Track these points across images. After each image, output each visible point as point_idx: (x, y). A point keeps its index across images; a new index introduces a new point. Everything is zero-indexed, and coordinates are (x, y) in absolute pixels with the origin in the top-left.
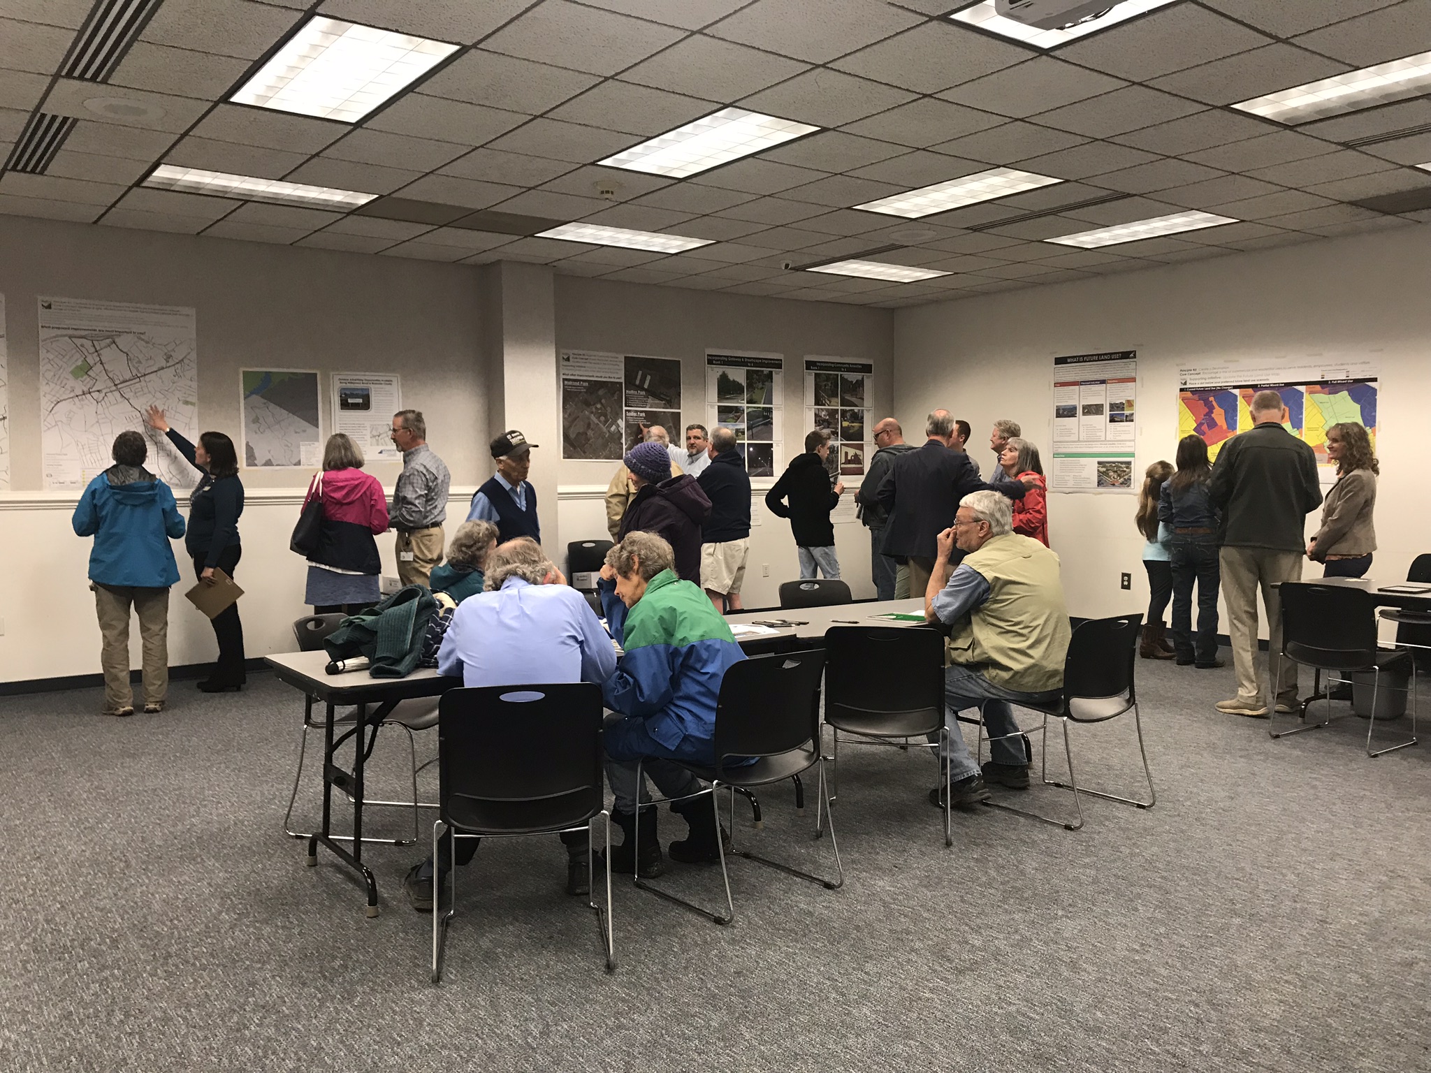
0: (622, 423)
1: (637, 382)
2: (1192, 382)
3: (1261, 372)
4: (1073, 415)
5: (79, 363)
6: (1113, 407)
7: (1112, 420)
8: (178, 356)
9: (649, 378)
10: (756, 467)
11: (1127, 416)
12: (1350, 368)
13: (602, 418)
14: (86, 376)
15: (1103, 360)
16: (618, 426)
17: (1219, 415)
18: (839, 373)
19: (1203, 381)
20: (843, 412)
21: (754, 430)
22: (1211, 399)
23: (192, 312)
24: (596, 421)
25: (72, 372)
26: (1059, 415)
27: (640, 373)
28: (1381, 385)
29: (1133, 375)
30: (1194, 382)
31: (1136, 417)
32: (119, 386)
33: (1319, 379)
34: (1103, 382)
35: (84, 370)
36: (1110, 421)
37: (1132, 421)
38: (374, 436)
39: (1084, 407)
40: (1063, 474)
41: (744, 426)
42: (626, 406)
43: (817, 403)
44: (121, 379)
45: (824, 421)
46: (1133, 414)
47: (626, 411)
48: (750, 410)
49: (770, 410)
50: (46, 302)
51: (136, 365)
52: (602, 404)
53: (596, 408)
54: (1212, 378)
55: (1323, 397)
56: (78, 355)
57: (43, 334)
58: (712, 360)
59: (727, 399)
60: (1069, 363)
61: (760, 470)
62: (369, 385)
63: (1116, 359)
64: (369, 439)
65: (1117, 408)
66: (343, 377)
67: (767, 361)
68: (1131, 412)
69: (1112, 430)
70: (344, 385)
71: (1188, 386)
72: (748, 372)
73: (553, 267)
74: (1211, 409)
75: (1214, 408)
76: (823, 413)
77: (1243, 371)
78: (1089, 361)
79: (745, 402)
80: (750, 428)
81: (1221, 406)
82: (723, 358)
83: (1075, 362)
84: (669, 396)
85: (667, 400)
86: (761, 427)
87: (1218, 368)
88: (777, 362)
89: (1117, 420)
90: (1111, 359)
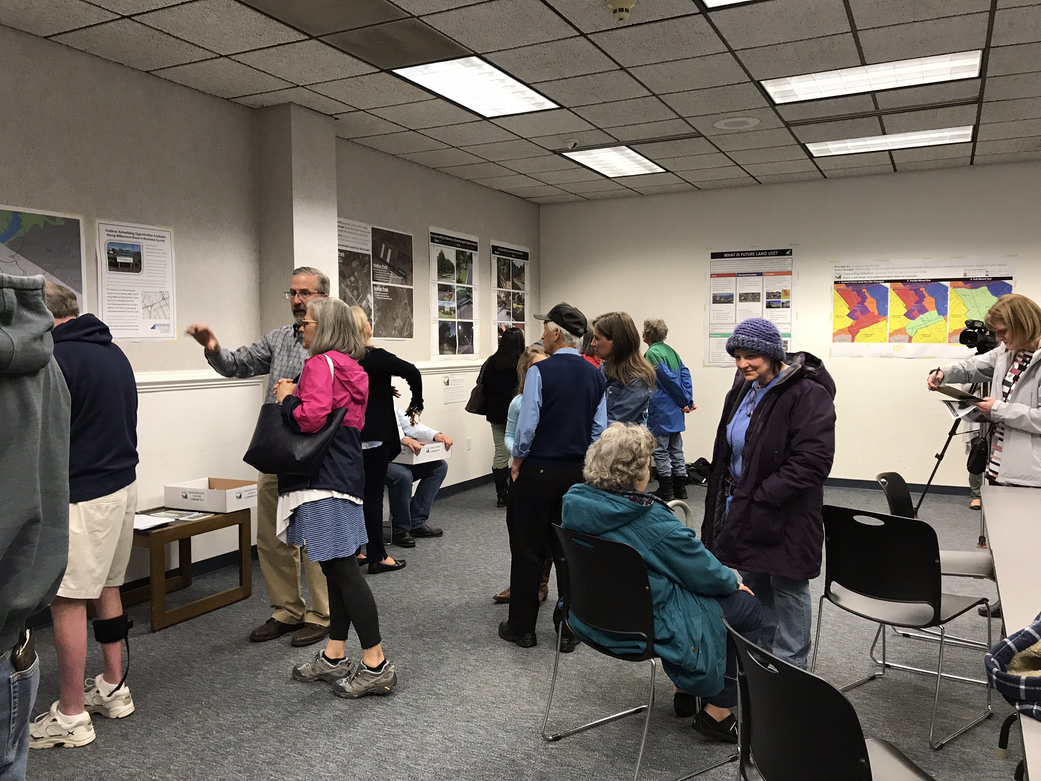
0: (370, 298)
1: (382, 256)
2: (846, 276)
3: (910, 270)
4: (731, 302)
6: (769, 295)
7: (769, 306)
9: (390, 251)
10: (463, 345)
11: (783, 303)
12: (988, 268)
13: (355, 293)
15: (760, 256)
16: (368, 301)
17: (871, 303)
18: (511, 258)
19: (856, 276)
20: (514, 294)
21: (462, 309)
22: (864, 290)
24: (351, 296)
26: (715, 301)
27: (384, 245)
28: (1016, 282)
29: (789, 269)
30: (849, 276)
31: (792, 304)
33: (962, 276)
34: (760, 274)
36: (767, 308)
37: (789, 307)
38: (147, 307)
39: (741, 296)
40: (719, 351)
41: (454, 305)
42: (373, 280)
43: (499, 285)
45: (503, 302)
46: (789, 302)
47: (374, 285)
48: (460, 289)
49: (470, 290)
52: (355, 276)
53: (350, 281)
54: (865, 273)
55: (965, 291)
58: (436, 238)
59: (444, 277)
60: (726, 257)
61: (466, 347)
62: (139, 240)
63: (773, 255)
64: (141, 310)
65: (774, 296)
66: (110, 228)
67: (468, 243)
68: (787, 300)
69: (769, 314)
70: (112, 238)
71: (842, 279)
72: (457, 251)
73: (336, 119)
74: (864, 298)
75: (867, 298)
76: (502, 295)
77: (893, 268)
78: (745, 257)
79: (455, 281)
80: (459, 307)
81: (873, 296)
82: (441, 237)
83: (732, 257)
84: (404, 272)
85: (404, 276)
86: (466, 306)
87: (871, 266)
88: (475, 245)
89: (773, 306)
90: (767, 255)
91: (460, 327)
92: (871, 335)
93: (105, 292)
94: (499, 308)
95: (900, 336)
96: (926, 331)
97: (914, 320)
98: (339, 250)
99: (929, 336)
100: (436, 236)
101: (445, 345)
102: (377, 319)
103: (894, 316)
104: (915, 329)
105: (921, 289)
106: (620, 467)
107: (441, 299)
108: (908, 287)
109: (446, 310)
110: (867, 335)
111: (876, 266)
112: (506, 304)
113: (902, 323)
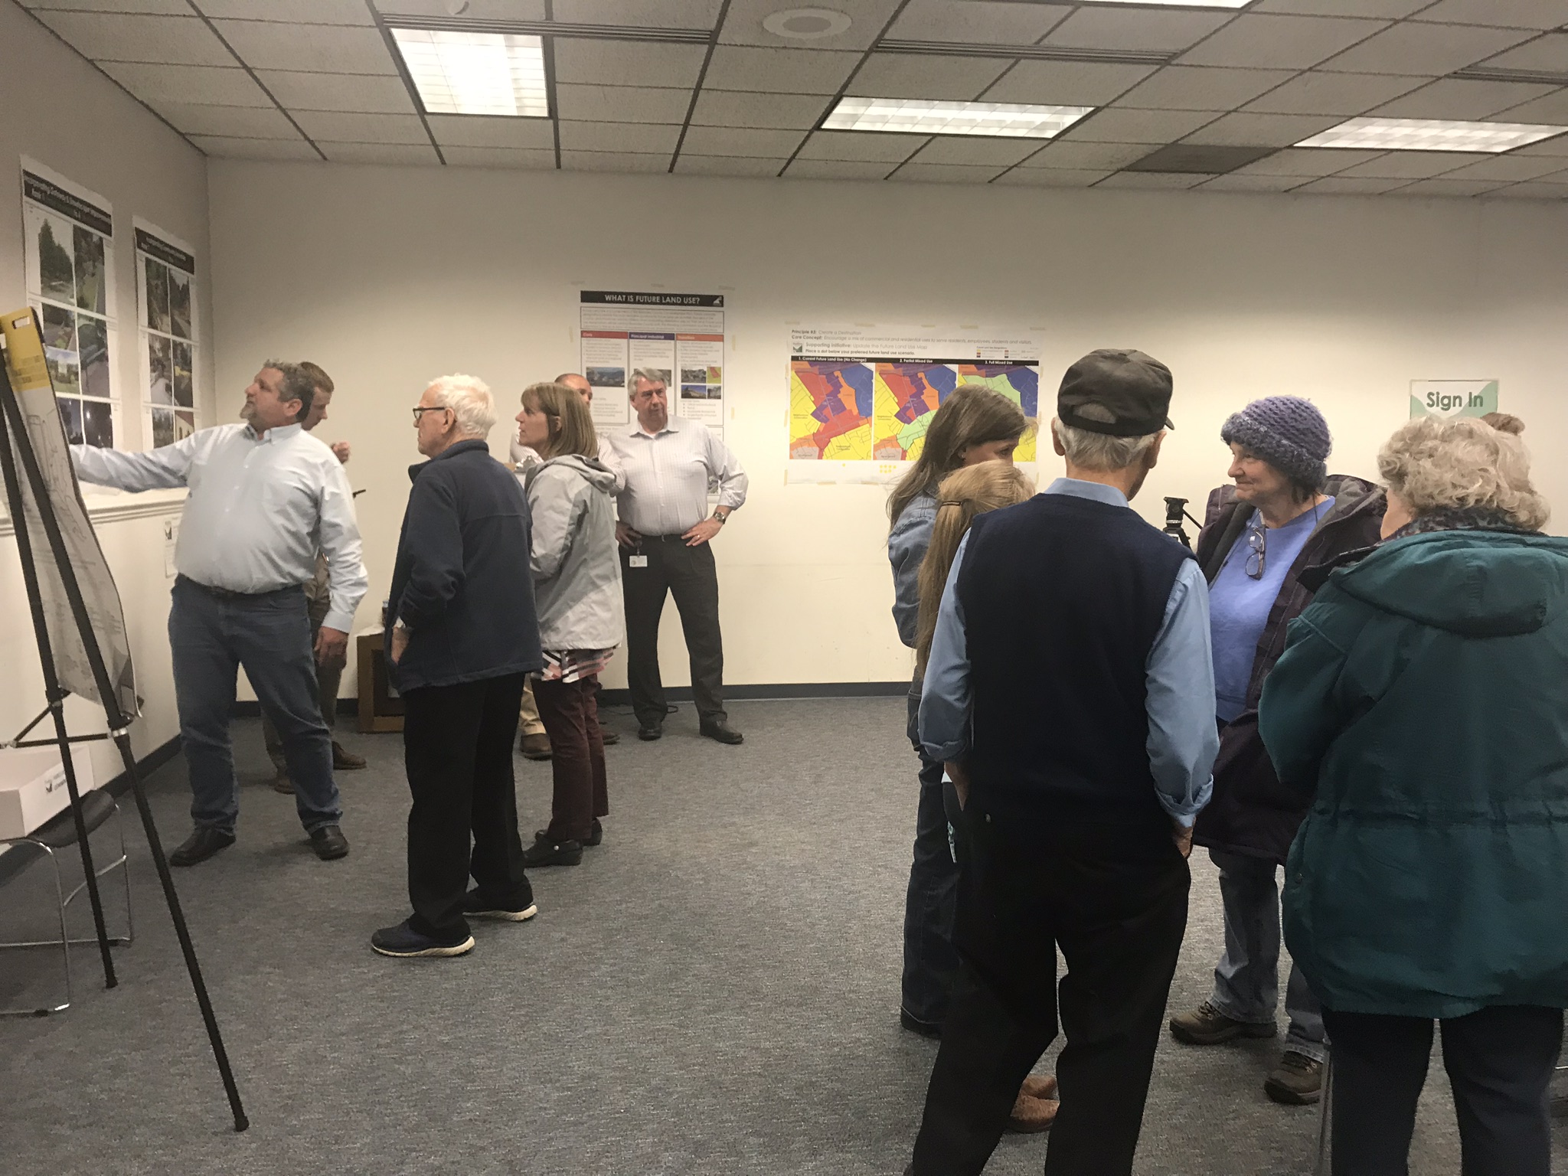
2: (809, 348)
3: (905, 343)
6: (687, 375)
7: (686, 394)
11: (709, 391)
12: (1009, 347)
15: (668, 304)
17: (847, 396)
18: (166, 264)
19: (825, 348)
20: (175, 346)
21: (90, 370)
22: (837, 374)
28: (1042, 369)
29: (719, 331)
30: (813, 348)
31: (724, 392)
33: (974, 357)
34: (670, 337)
37: (719, 398)
41: (76, 360)
43: (152, 324)
46: (719, 388)
48: (83, 322)
49: (101, 326)
54: (837, 345)
58: (34, 187)
59: (53, 288)
60: (608, 302)
63: (692, 305)
65: (695, 377)
67: (95, 215)
68: (719, 385)
69: (686, 409)
71: (804, 353)
72: (75, 229)
74: (837, 387)
75: (841, 386)
77: (880, 339)
78: (643, 303)
79: (74, 301)
80: (84, 366)
81: (851, 385)
82: (44, 187)
83: (620, 302)
86: (96, 365)
87: (847, 333)
88: (105, 219)
89: (693, 394)
90: (682, 304)
91: (88, 416)
92: (847, 448)
94: (154, 375)
95: (890, 450)
97: (909, 423)
100: (36, 184)
103: (880, 417)
104: (911, 439)
105: (920, 375)
107: (50, 342)
108: (900, 370)
109: (60, 370)
110: (842, 448)
111: (854, 333)
112: (164, 366)
113: (892, 429)
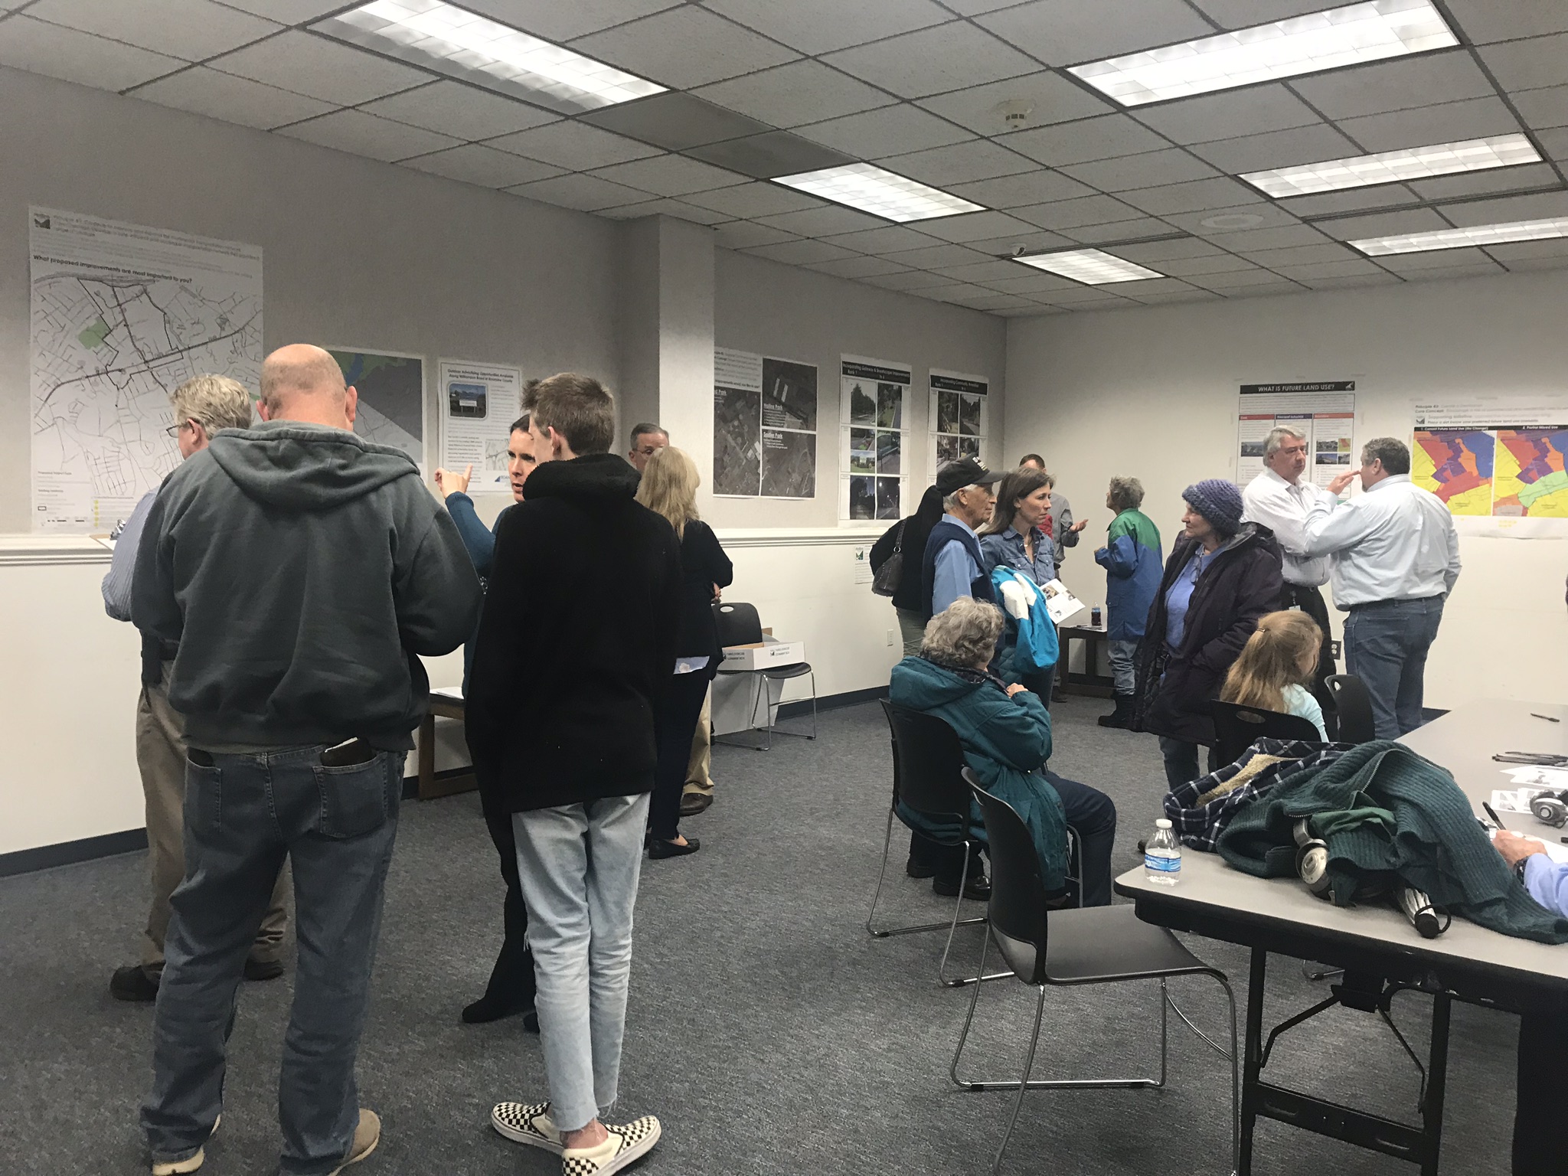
0: (759, 447)
1: (775, 393)
2: (1432, 420)
3: (1527, 412)
5: (92, 322)
6: (1320, 446)
7: (1321, 462)
8: (236, 321)
9: (786, 388)
10: (885, 507)
11: (1340, 458)
13: (739, 440)
14: (103, 345)
15: (1308, 391)
16: (755, 451)
17: (1468, 460)
18: (960, 393)
19: (1447, 420)
20: (963, 440)
21: (884, 460)
22: (1458, 441)
23: (258, 251)
24: (733, 443)
25: (81, 338)
26: (1244, 453)
27: (778, 380)
29: (1350, 409)
30: (1435, 420)
32: (151, 364)
34: (1309, 416)
35: (101, 334)
36: (1319, 464)
37: (1348, 463)
38: (491, 456)
41: (874, 455)
42: (763, 425)
43: (941, 428)
44: (155, 352)
45: (946, 451)
46: (1348, 456)
47: (763, 430)
48: (881, 434)
49: (897, 436)
50: (42, 216)
51: (178, 331)
52: (739, 420)
53: (734, 426)
54: (1460, 416)
56: (89, 309)
57: (38, 270)
58: (848, 369)
59: (860, 419)
60: (1261, 392)
61: (888, 511)
62: (485, 381)
63: (1328, 390)
64: (484, 460)
65: (1327, 447)
66: (453, 368)
67: (897, 374)
68: (1347, 453)
69: (1318, 473)
70: (455, 379)
71: (1426, 425)
72: (880, 385)
73: (716, 229)
74: (1458, 452)
75: (1462, 452)
76: (945, 442)
77: (1502, 410)
78: (1288, 391)
79: (876, 424)
80: (879, 458)
81: (1471, 450)
82: (857, 367)
83: (1269, 392)
84: (805, 414)
85: (803, 419)
86: (889, 457)
87: (1469, 406)
88: (906, 375)
89: (1326, 461)
90: (1320, 390)
91: (881, 484)
92: (1466, 505)
93: (446, 439)
95: (1509, 507)
96: (1548, 500)
97: (1531, 483)
98: (716, 388)
99: (1553, 507)
100: (850, 367)
101: (859, 507)
102: (766, 473)
103: (1500, 478)
104: (1532, 497)
105: (1543, 440)
106: (966, 644)
107: (854, 447)
108: (1523, 436)
109: (861, 461)
110: (1460, 505)
111: (1476, 405)
113: (1513, 488)
